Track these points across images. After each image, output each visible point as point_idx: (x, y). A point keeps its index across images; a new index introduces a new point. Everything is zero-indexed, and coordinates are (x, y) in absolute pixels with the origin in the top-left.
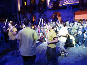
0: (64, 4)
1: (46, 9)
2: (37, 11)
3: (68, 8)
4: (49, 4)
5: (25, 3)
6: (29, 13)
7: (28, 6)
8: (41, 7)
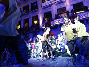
0: (55, 24)
1: (39, 29)
2: (31, 32)
3: (59, 27)
4: (42, 25)
5: (19, 26)
6: (23, 35)
7: (22, 28)
8: (34, 28)
